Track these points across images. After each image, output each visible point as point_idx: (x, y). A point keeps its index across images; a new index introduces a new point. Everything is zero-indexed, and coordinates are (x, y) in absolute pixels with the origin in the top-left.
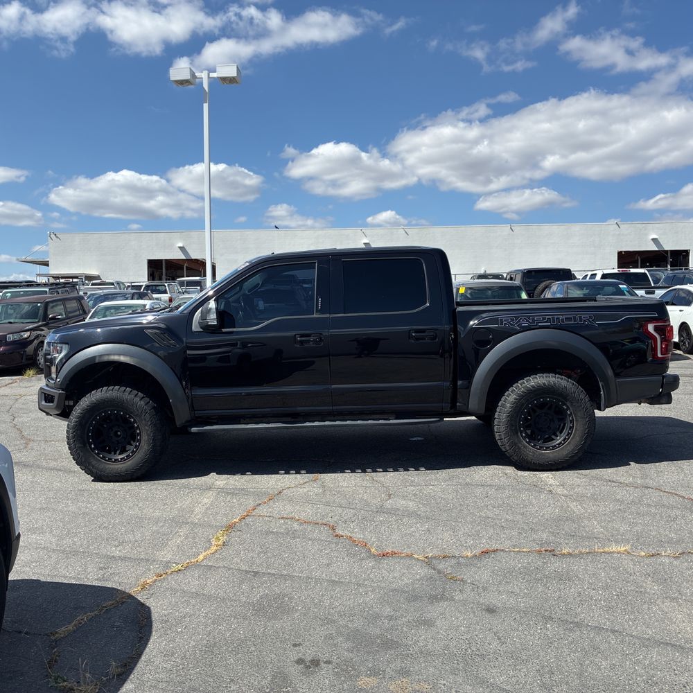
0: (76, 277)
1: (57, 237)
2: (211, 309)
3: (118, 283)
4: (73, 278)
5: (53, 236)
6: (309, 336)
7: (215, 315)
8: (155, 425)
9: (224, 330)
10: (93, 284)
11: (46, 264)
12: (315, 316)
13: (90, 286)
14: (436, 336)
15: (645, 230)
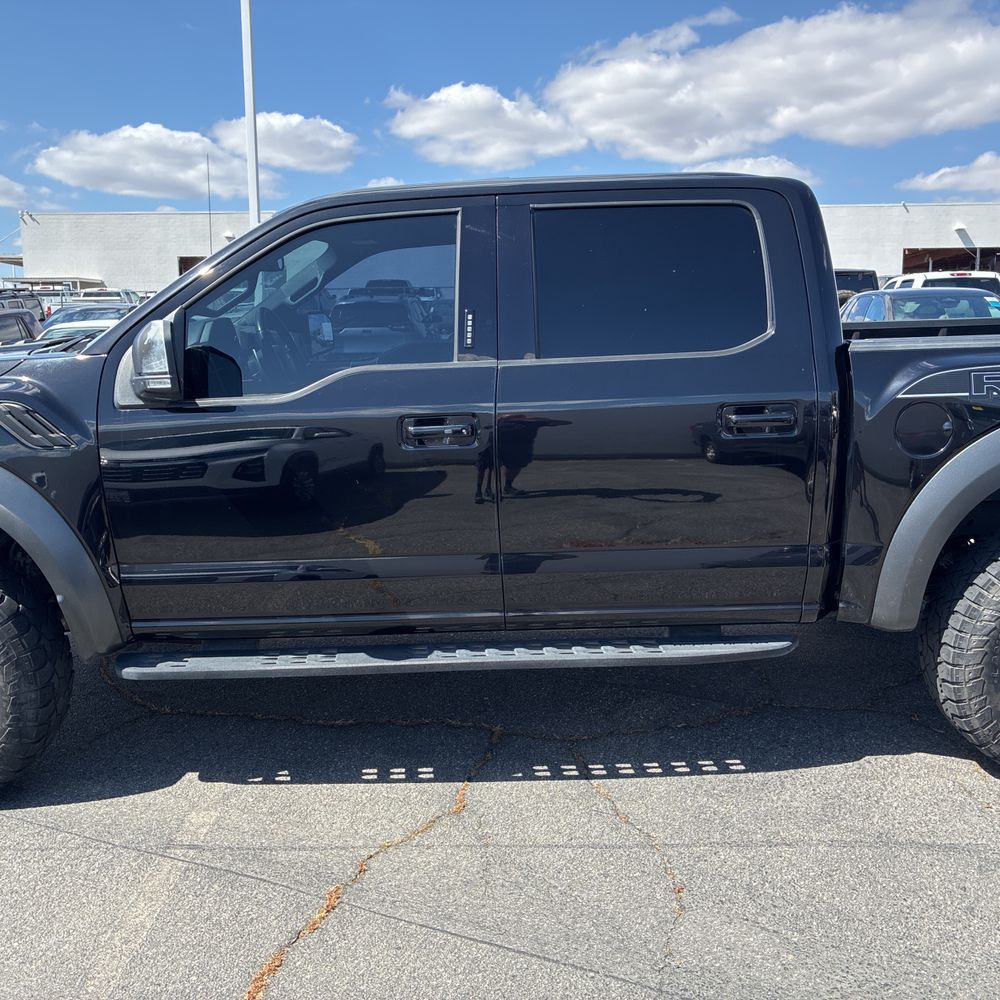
0: (60, 284)
1: (34, 220)
2: (151, 344)
3: (127, 294)
4: (53, 284)
5: (26, 217)
6: (438, 420)
7: (165, 360)
8: (17, 665)
9: (202, 402)
10: (86, 295)
11: (19, 263)
12: (456, 364)
13: (81, 298)
14: (796, 421)
15: (947, 215)
